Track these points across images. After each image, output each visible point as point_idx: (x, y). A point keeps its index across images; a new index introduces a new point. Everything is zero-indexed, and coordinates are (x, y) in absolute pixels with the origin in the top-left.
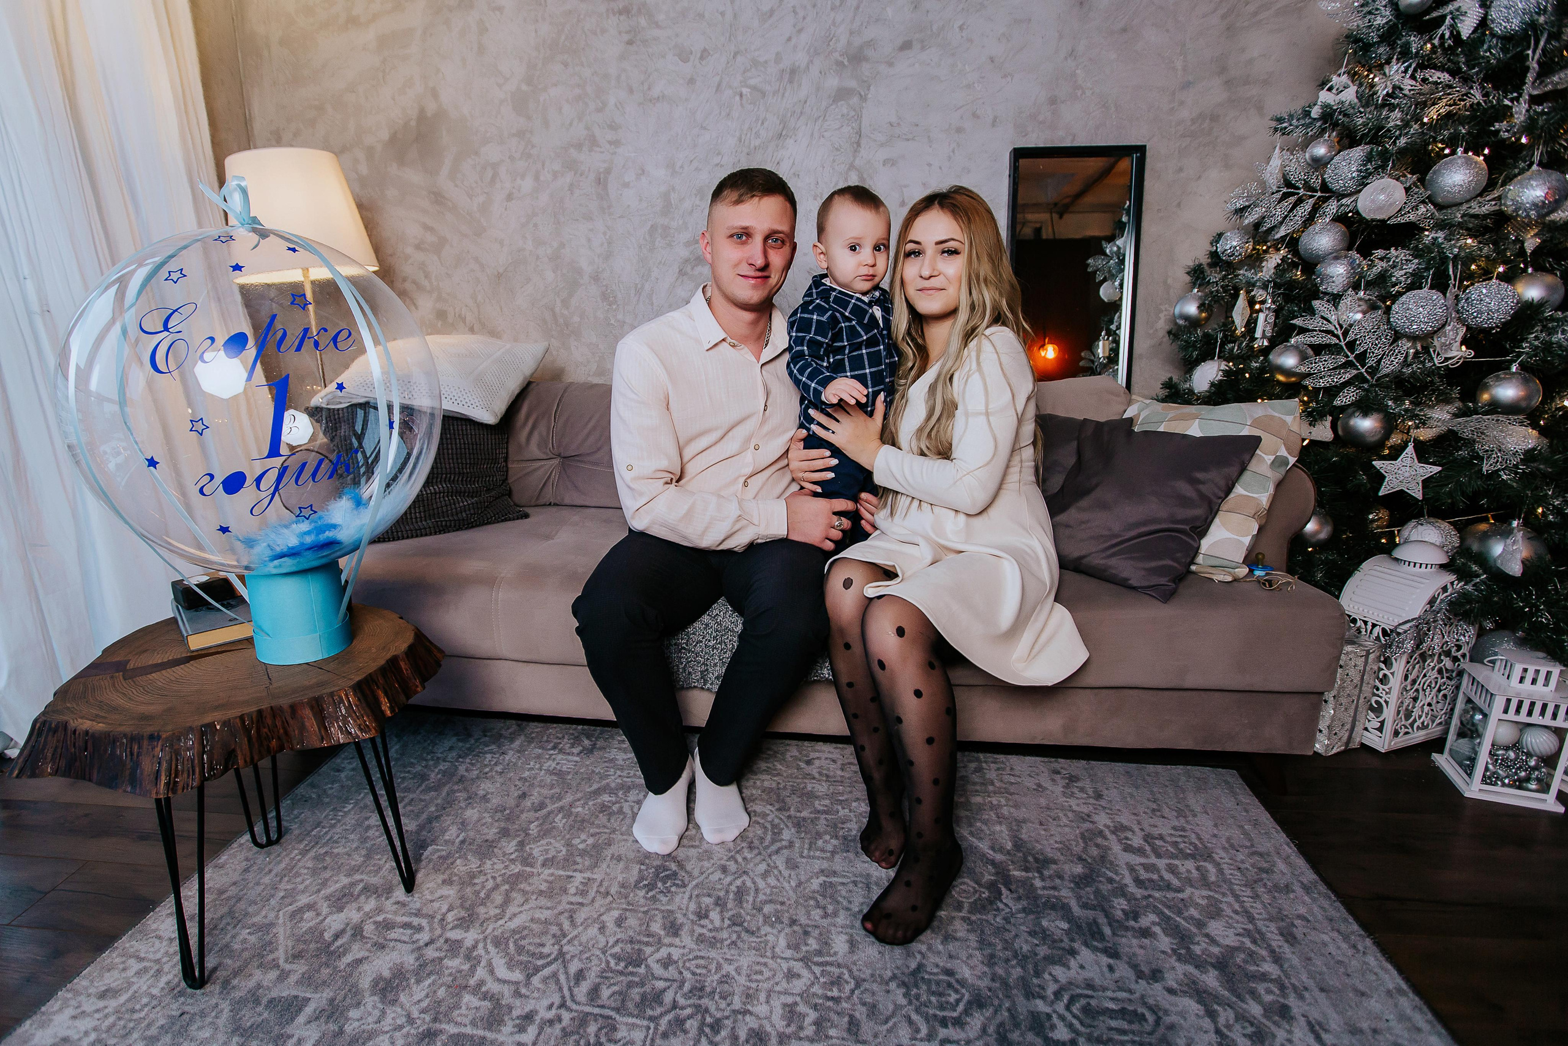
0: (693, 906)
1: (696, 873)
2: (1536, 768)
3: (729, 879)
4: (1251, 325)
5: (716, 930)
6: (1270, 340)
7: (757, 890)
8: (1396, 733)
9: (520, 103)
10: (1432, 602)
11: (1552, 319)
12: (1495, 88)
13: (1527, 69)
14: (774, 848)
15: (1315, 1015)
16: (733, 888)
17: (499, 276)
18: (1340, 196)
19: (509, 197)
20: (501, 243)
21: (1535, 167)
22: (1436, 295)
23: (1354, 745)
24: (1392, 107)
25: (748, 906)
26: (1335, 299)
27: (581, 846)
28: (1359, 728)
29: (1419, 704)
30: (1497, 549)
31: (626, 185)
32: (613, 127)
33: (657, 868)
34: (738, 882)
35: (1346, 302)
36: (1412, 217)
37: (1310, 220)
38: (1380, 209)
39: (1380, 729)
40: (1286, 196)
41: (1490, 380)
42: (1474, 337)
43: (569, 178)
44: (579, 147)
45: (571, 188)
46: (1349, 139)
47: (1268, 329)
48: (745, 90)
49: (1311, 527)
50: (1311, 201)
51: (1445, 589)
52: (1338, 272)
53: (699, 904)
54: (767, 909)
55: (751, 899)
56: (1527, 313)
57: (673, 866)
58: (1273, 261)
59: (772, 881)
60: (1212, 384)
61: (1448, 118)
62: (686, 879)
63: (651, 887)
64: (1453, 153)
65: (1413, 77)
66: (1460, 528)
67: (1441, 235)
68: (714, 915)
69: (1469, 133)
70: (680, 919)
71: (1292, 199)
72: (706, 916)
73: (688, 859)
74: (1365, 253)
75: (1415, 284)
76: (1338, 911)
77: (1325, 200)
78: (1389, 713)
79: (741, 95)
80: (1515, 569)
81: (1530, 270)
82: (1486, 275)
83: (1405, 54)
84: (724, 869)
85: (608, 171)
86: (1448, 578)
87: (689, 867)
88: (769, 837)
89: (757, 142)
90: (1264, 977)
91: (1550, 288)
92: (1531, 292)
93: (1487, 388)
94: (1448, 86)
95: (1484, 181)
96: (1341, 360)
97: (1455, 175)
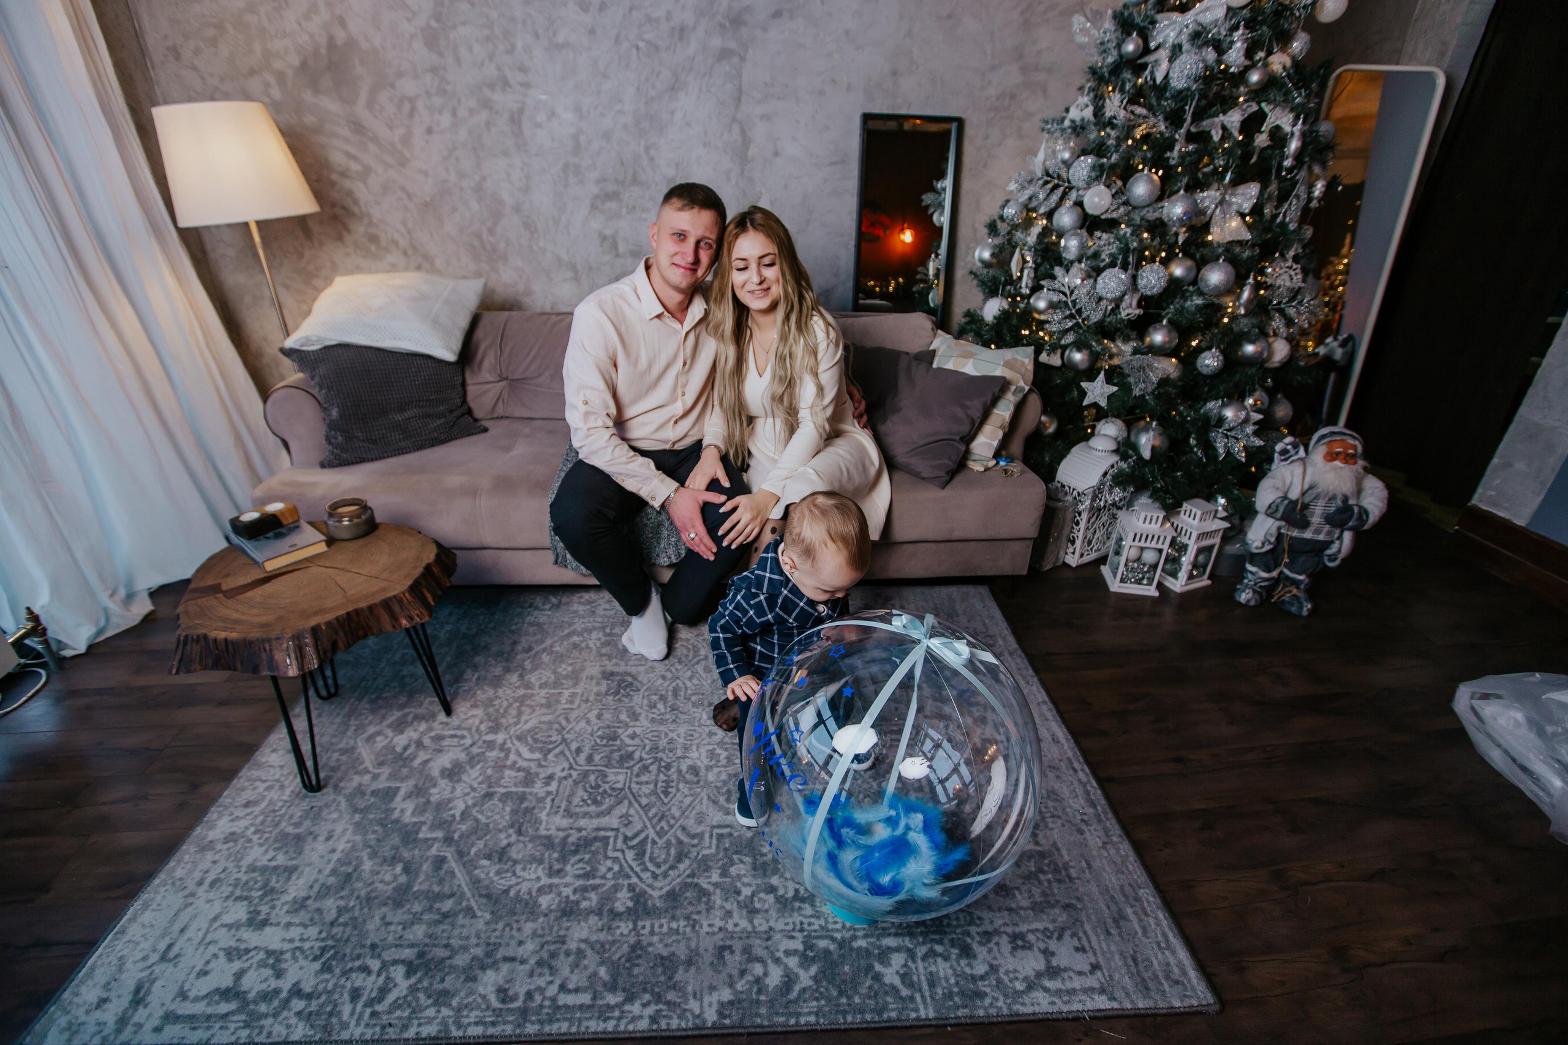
0: (646, 702)
1: (645, 681)
3: (667, 683)
5: (663, 714)
6: (1031, 288)
7: (686, 688)
8: (1082, 553)
9: (431, 39)
10: (1104, 475)
11: (1186, 290)
12: (1170, 123)
14: (695, 660)
16: (671, 688)
17: (426, 205)
18: (1077, 190)
19: (429, 130)
20: (426, 174)
21: (1182, 192)
22: (1122, 273)
23: (1060, 564)
25: (681, 698)
26: (1068, 267)
27: (564, 673)
28: (1061, 556)
29: (1096, 536)
30: (1142, 439)
31: (539, 125)
32: (522, 69)
33: (619, 681)
34: (674, 684)
35: (1074, 270)
36: (1115, 215)
37: (1060, 203)
38: (1096, 206)
39: (1074, 554)
40: (1046, 183)
41: (1151, 329)
42: (1145, 302)
43: (483, 116)
44: (492, 87)
45: (488, 124)
47: (1030, 281)
50: (1062, 189)
51: (1112, 467)
52: (1072, 245)
53: (650, 701)
54: (693, 699)
55: (682, 694)
56: (1174, 287)
57: (630, 679)
58: (1036, 230)
59: (695, 681)
60: (995, 317)
62: (639, 686)
63: (617, 693)
64: (1143, 170)
65: (1125, 108)
66: (1128, 425)
67: (1130, 231)
68: (660, 706)
69: (1152, 157)
70: (638, 710)
71: (1050, 186)
72: (655, 707)
73: (639, 673)
74: (1089, 233)
75: (1112, 264)
77: (1069, 190)
78: (1078, 544)
79: (637, 48)
80: (1148, 454)
81: (1180, 255)
82: (1154, 259)
83: (1123, 89)
84: (664, 677)
85: (521, 110)
86: (1115, 459)
87: (640, 678)
88: (691, 654)
89: (653, 92)
91: (1188, 269)
92: (1178, 271)
93: (1149, 334)
94: (1145, 117)
95: (1157, 193)
96: (1068, 313)
97: (1141, 188)
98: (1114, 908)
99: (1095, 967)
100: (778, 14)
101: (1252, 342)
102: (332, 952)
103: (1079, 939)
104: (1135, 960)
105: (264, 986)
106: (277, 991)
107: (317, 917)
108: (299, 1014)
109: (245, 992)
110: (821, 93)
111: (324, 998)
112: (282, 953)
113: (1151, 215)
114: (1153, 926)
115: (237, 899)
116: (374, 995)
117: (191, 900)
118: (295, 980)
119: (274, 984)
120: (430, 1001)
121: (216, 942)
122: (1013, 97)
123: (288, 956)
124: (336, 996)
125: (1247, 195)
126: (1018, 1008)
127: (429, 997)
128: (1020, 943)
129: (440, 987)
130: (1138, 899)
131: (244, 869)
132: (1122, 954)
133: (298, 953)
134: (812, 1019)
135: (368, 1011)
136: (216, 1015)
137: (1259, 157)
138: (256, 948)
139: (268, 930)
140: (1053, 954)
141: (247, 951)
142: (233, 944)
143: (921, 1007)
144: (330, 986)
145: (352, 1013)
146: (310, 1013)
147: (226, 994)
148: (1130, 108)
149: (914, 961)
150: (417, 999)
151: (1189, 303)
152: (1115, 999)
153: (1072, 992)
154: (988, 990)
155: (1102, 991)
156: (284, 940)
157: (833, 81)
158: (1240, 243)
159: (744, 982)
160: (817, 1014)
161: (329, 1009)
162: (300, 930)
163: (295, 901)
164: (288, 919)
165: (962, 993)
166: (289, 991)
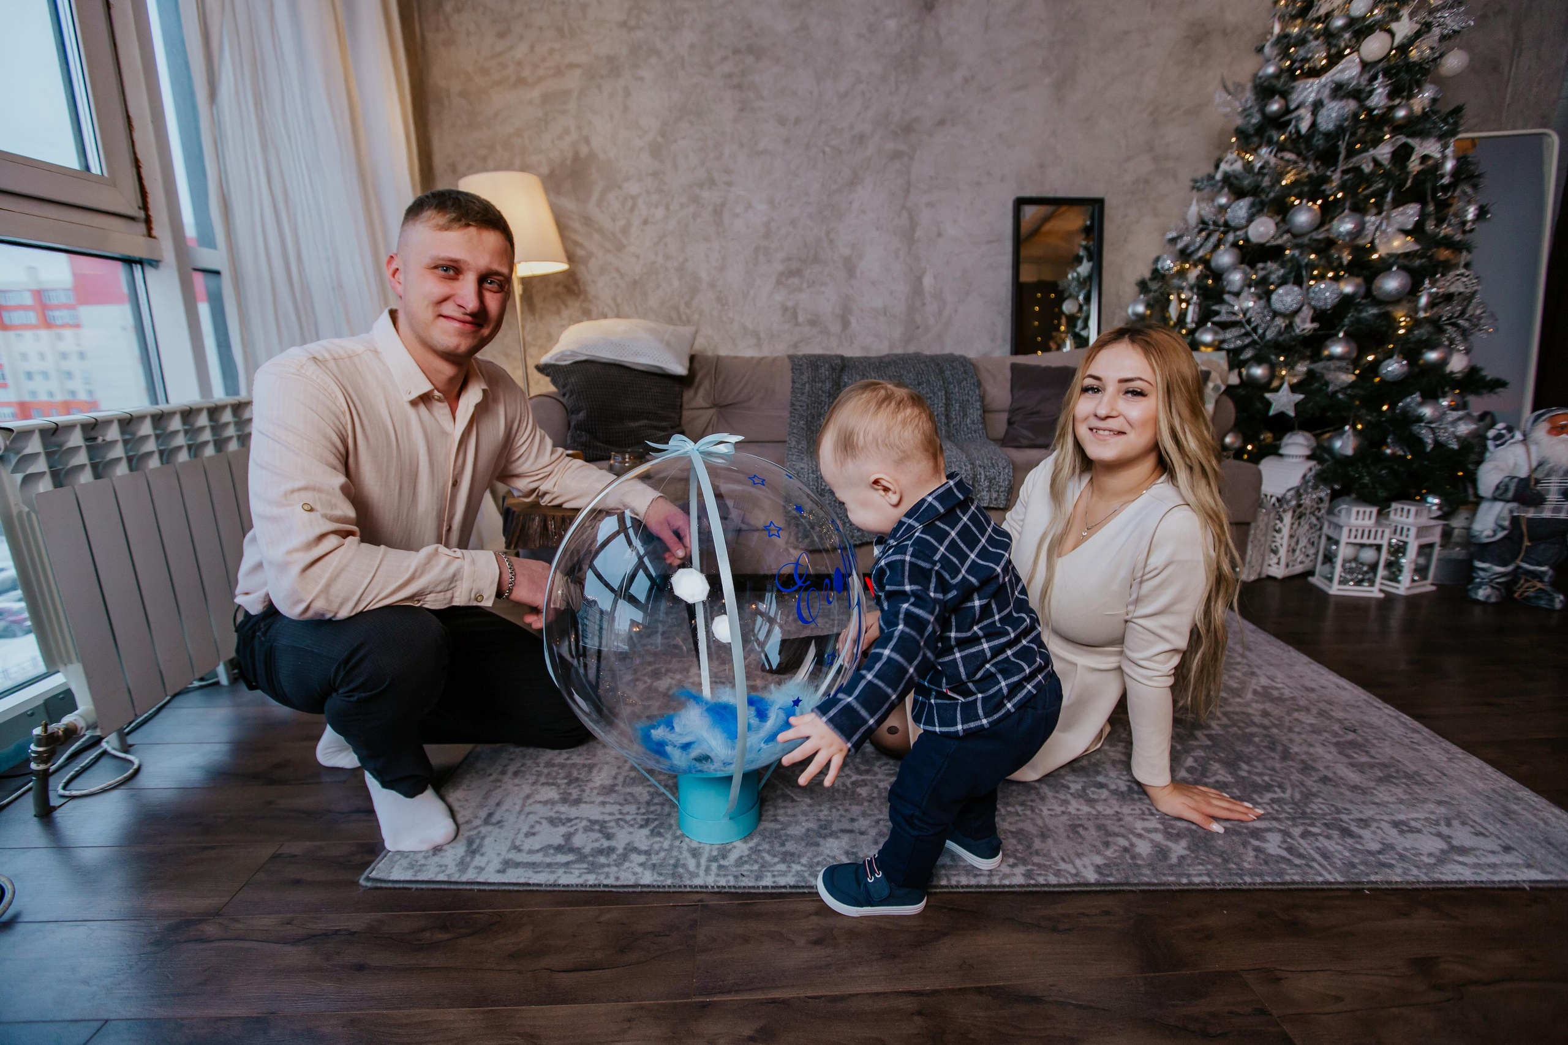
2: (1366, 572)
4: (1182, 315)
6: (1197, 324)
8: (1287, 565)
9: (656, 151)
10: (1304, 476)
11: (1359, 304)
12: (1322, 164)
13: (1339, 154)
15: (1269, 673)
17: (635, 282)
18: (1236, 229)
19: (645, 222)
20: (638, 257)
21: (1347, 211)
22: (1296, 289)
23: (1263, 576)
24: (1264, 175)
26: (1237, 294)
28: (1265, 566)
29: (1299, 546)
30: (1338, 444)
31: (737, 216)
32: (727, 171)
35: (1244, 294)
36: (1280, 242)
37: (1216, 247)
38: (1261, 235)
39: (1278, 563)
40: (1201, 231)
41: (1328, 343)
42: (1319, 316)
43: (692, 209)
44: (701, 186)
45: (695, 216)
46: (1239, 193)
47: (1194, 316)
48: (827, 149)
49: (1228, 440)
50: (1218, 233)
51: (1310, 469)
52: (1236, 278)
56: (1346, 301)
58: (1194, 274)
61: (1294, 184)
64: (1300, 203)
65: (1275, 156)
66: (1317, 436)
67: (1297, 253)
69: (1309, 191)
71: (1206, 232)
74: (1252, 265)
75: (1283, 282)
76: (1272, 639)
77: (1225, 233)
78: (1283, 552)
79: (824, 152)
80: (1349, 451)
81: (1346, 275)
82: (1322, 277)
83: (1270, 142)
85: (723, 204)
86: (1312, 463)
89: (835, 187)
90: (1239, 663)
91: (1358, 286)
92: (1348, 289)
93: (1326, 347)
94: (1295, 163)
95: (1318, 221)
96: (1243, 331)
97: (1304, 216)
98: (1494, 804)
99: (1507, 849)
100: (942, 123)
101: (1433, 348)
102: (656, 823)
103: (1472, 826)
104: (1550, 844)
105: (597, 845)
106: (612, 850)
107: (630, 798)
108: (642, 865)
109: (579, 849)
110: (978, 184)
111: (662, 854)
112: (605, 822)
113: (1320, 235)
114: (1554, 820)
115: (543, 784)
116: (715, 853)
117: (499, 784)
118: (627, 841)
119: (606, 844)
120: (776, 860)
121: (535, 813)
122: (1147, 182)
123: (612, 824)
124: (675, 853)
125: (1409, 214)
126: (1437, 876)
127: (775, 856)
128: (1405, 828)
129: (784, 849)
130: (1517, 798)
131: (542, 765)
132: (1531, 838)
133: (621, 823)
134: (1206, 879)
135: (714, 866)
136: (556, 864)
137: (1413, 182)
138: (576, 818)
139: (583, 806)
140: (1450, 837)
141: (569, 820)
142: (555, 815)
143: (1324, 873)
144: (666, 845)
145: (698, 865)
146: (654, 865)
147: (559, 849)
148: (1279, 155)
149: (1294, 839)
150: (763, 858)
151: (1364, 315)
152: (1550, 873)
153: (1494, 866)
154: (1393, 862)
155: (1529, 866)
156: (603, 813)
157: (989, 174)
158: (1406, 255)
159: (1111, 850)
160: (1209, 875)
161: (672, 862)
162: (618, 807)
163: (603, 787)
164: (601, 799)
165: (1365, 863)
166: (625, 849)
